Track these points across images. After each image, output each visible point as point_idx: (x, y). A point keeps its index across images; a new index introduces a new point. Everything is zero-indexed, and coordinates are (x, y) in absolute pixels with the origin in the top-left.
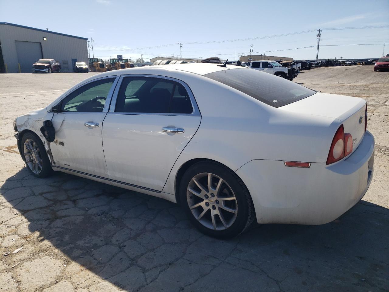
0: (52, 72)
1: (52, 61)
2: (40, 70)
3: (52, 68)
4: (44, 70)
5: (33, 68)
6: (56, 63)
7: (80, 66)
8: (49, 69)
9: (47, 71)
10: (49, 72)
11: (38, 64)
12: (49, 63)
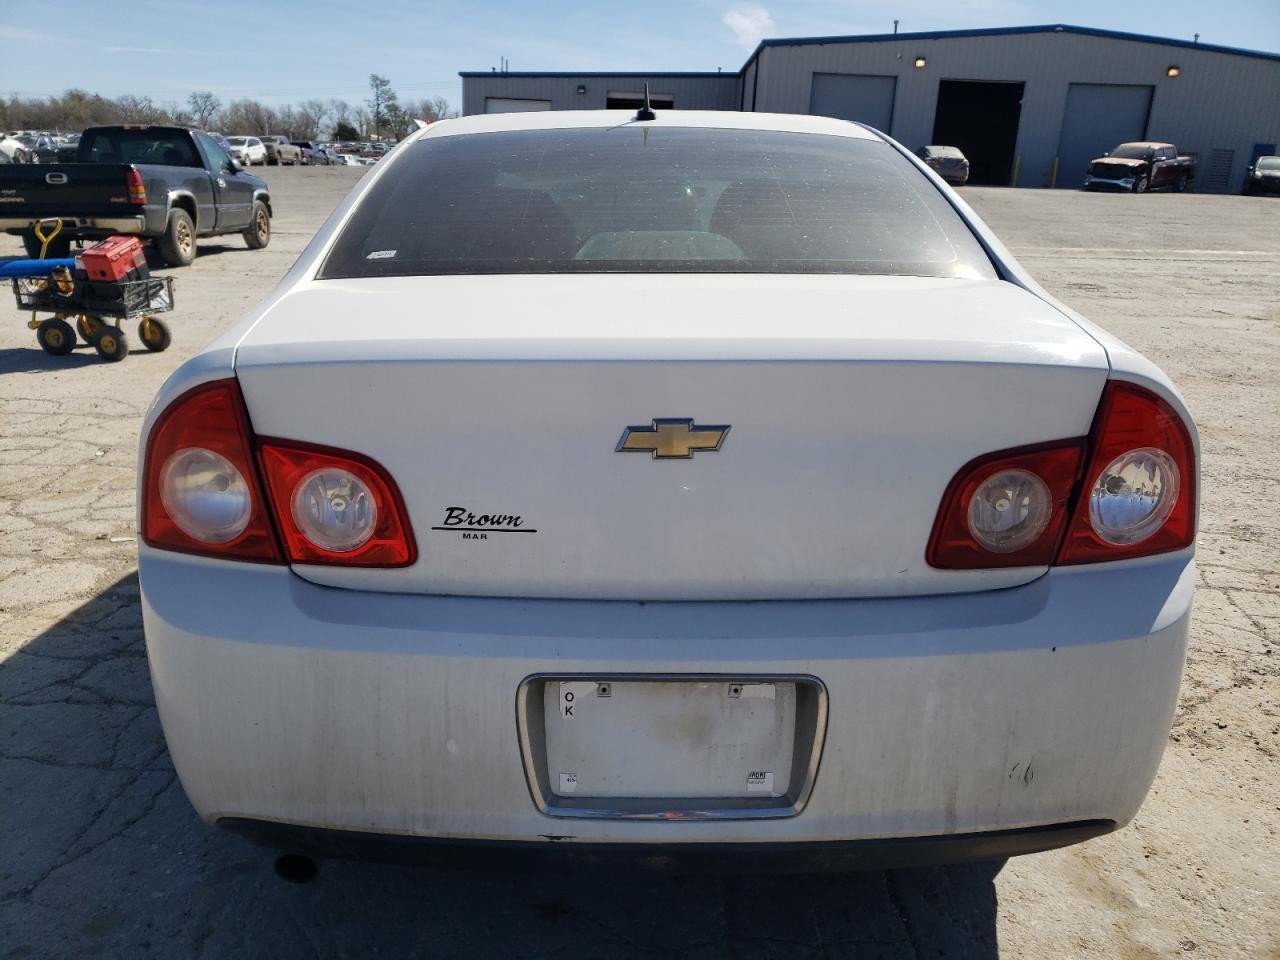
0: (1148, 190)
1: (1162, 149)
2: (1107, 180)
3: (1153, 173)
4: (1121, 183)
5: (1088, 173)
6: (1179, 158)
7: (1268, 172)
8: (1139, 179)
9: (1130, 186)
10: (1134, 190)
11: (1106, 160)
12: (1150, 156)
